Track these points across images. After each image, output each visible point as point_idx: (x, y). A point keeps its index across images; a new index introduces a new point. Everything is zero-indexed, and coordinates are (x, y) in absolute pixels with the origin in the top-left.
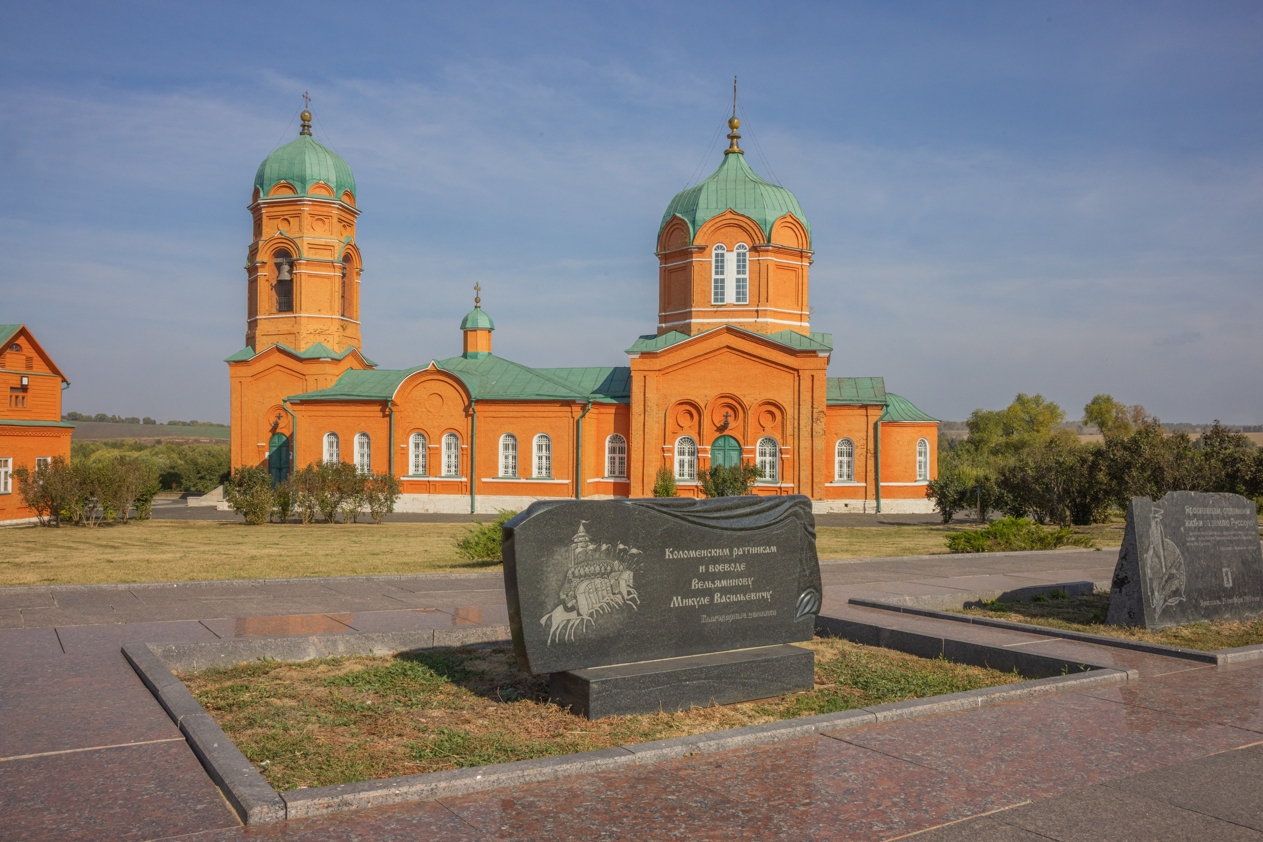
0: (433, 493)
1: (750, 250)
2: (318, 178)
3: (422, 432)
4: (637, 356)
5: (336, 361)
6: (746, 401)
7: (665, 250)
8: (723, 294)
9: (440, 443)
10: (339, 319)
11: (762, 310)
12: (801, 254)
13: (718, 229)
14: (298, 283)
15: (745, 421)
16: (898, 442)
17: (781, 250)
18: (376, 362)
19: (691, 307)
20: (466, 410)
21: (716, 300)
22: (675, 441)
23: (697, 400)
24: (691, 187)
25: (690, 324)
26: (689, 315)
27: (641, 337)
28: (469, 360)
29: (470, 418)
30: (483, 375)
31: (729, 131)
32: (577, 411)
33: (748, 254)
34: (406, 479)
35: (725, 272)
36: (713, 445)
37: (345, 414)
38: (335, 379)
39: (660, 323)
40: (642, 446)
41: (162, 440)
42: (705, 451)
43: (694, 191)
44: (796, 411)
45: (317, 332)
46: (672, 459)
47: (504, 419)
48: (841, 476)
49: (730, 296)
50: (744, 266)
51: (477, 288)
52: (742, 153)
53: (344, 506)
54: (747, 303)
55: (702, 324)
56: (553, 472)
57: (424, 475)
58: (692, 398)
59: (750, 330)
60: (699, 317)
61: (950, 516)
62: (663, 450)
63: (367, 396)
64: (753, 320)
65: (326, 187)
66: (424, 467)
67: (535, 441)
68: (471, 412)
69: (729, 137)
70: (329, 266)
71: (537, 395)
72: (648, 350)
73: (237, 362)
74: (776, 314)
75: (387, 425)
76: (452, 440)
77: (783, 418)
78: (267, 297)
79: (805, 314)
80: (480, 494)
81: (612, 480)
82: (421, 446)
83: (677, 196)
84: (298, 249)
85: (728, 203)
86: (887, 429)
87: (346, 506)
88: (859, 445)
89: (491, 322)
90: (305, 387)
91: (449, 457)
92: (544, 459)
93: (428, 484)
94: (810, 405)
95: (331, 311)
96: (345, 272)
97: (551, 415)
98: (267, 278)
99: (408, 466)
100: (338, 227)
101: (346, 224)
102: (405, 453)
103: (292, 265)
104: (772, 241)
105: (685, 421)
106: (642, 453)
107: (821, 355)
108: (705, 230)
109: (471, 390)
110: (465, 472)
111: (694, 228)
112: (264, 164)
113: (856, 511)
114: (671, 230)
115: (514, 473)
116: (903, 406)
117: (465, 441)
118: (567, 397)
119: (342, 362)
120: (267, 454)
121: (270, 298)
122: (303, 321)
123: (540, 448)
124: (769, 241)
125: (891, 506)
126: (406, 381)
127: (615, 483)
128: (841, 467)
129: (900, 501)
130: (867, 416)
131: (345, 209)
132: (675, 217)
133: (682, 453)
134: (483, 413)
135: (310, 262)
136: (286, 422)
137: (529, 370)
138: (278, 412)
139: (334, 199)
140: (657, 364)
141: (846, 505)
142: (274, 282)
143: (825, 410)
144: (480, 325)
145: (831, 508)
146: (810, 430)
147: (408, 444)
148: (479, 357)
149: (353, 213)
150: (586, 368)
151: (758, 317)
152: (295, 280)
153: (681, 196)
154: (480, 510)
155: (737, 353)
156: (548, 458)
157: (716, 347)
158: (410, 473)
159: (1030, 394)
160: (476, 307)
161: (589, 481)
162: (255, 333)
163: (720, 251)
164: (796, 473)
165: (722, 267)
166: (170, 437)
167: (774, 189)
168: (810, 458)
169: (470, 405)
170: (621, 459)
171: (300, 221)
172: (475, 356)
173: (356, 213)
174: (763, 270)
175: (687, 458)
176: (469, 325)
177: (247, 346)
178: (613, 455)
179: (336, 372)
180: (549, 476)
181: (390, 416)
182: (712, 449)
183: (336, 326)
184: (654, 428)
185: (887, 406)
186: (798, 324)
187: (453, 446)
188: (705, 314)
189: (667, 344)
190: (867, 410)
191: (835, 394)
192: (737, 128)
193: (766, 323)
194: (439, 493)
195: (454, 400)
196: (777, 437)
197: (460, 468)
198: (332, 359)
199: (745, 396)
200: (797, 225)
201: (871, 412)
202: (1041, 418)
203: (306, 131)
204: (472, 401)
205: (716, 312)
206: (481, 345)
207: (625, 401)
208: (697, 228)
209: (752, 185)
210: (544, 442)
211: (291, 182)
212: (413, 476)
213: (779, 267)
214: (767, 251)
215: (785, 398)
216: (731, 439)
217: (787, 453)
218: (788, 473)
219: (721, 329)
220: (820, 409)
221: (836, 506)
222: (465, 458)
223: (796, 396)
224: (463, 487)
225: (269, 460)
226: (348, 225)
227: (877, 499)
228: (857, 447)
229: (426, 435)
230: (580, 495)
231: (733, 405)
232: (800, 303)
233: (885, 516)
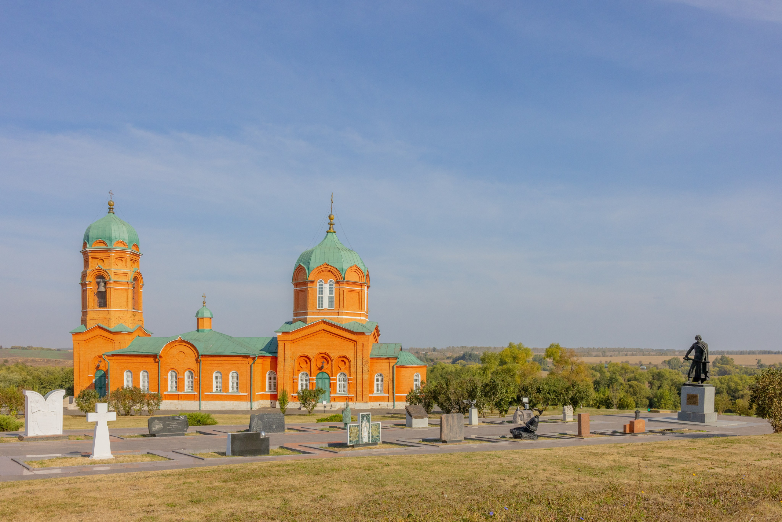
0: (180, 400)
1: (335, 283)
2: (119, 238)
3: (175, 370)
4: (281, 334)
5: (130, 333)
6: (332, 355)
7: (296, 281)
8: (322, 304)
9: (184, 375)
10: (131, 311)
11: (341, 312)
12: (361, 284)
13: (320, 272)
14: (109, 293)
15: (331, 365)
16: (404, 375)
17: (350, 283)
18: (151, 332)
19: (307, 310)
20: (197, 360)
21: (319, 307)
22: (299, 375)
23: (309, 355)
24: (309, 249)
25: (306, 318)
26: (306, 314)
27: (285, 324)
29: (198, 364)
31: (329, 221)
32: (251, 361)
33: (334, 285)
34: (167, 393)
35: (323, 294)
36: (317, 376)
37: (136, 361)
38: (130, 342)
39: (294, 316)
40: (283, 377)
42: (313, 379)
43: (310, 253)
44: (355, 361)
45: (120, 318)
46: (297, 383)
47: (216, 364)
48: (377, 391)
49: (326, 305)
50: (332, 291)
51: (204, 296)
52: (335, 232)
53: (134, 407)
54: (334, 308)
55: (312, 318)
56: (239, 390)
57: (176, 391)
58: (307, 354)
59: (334, 322)
60: (311, 315)
62: (293, 379)
63: (146, 353)
64: (336, 317)
65: (123, 243)
66: (176, 387)
67: (231, 375)
68: (199, 361)
69: (329, 224)
70: (126, 284)
71: (232, 353)
72: (286, 331)
73: (77, 333)
74: (347, 314)
75: (156, 367)
76: (190, 374)
77: (349, 364)
78: (92, 300)
79: (363, 313)
80: (203, 400)
81: (269, 393)
82: (174, 377)
83: (302, 254)
84: (109, 275)
85: (325, 260)
86: (399, 368)
87: (136, 407)
88: (385, 376)
89: (211, 313)
90: (114, 346)
91: (188, 382)
92: (235, 383)
93: (177, 395)
94: (362, 358)
95: (127, 307)
96: (134, 286)
97: (238, 362)
98: (92, 289)
99: (168, 387)
100: (130, 263)
101: (134, 261)
102: (166, 380)
103: (105, 283)
104: (346, 279)
105: (304, 365)
106: (283, 379)
107: (367, 334)
108: (314, 273)
109: (199, 350)
110: (196, 390)
111: (309, 271)
112: (88, 229)
113: (384, 408)
114: (299, 271)
115: (221, 390)
116: (409, 357)
117: (196, 374)
118: (245, 353)
119: (133, 333)
120: (94, 380)
121: (94, 300)
122: (112, 313)
123: (233, 378)
124: (344, 279)
125: (400, 405)
126: (166, 346)
127: (271, 395)
128: (377, 387)
130: (389, 363)
131: (134, 254)
132: (300, 265)
133: (302, 380)
134: (205, 361)
135: (116, 283)
136: (104, 364)
137: (229, 338)
138: (100, 359)
139: (129, 249)
140: (290, 337)
141: (380, 405)
142: (96, 292)
143: (369, 360)
144: (206, 316)
145: (373, 406)
146: (362, 370)
147: (167, 376)
148: (205, 331)
149: (138, 255)
150: (259, 338)
151: (339, 315)
152: (107, 291)
153: (304, 254)
154: (203, 408)
155: (327, 332)
156: (237, 383)
157: (318, 330)
158: (169, 390)
160: (203, 306)
161: (257, 394)
162: (86, 318)
163: (321, 283)
164: (355, 390)
165: (322, 291)
167: (349, 252)
168: (362, 383)
169: (198, 357)
170: (274, 382)
171: (110, 260)
172: (203, 331)
173: (140, 255)
174: (342, 292)
175: (305, 383)
176: (200, 315)
177: (82, 324)
178: (270, 381)
179: (130, 338)
180: (238, 392)
181: (158, 362)
182: (316, 378)
183: (130, 314)
184: (289, 368)
185: (398, 358)
186: (359, 318)
187: (190, 377)
188: (313, 313)
189: (296, 328)
190: (389, 360)
191: (375, 353)
192: (333, 220)
193: (343, 318)
194: (184, 400)
195: (191, 355)
196: (347, 373)
197: (194, 388)
198: (128, 332)
199: (331, 353)
200: (359, 270)
201: (391, 361)
203: (111, 211)
204: (199, 356)
205: (319, 312)
206: (206, 325)
207: (274, 355)
208: (310, 271)
209: (338, 250)
210: (235, 375)
212: (170, 392)
213: (350, 291)
214: (343, 283)
215: (350, 355)
216: (325, 374)
217: (351, 381)
218: (352, 390)
219: (320, 322)
220: (366, 360)
221: (375, 405)
222: (196, 383)
223: (355, 354)
224: (195, 397)
225: (95, 383)
226: (135, 261)
227: (394, 402)
228: (385, 377)
229: (176, 372)
230: (252, 401)
231: (326, 358)
232: (360, 308)
233: (396, 410)
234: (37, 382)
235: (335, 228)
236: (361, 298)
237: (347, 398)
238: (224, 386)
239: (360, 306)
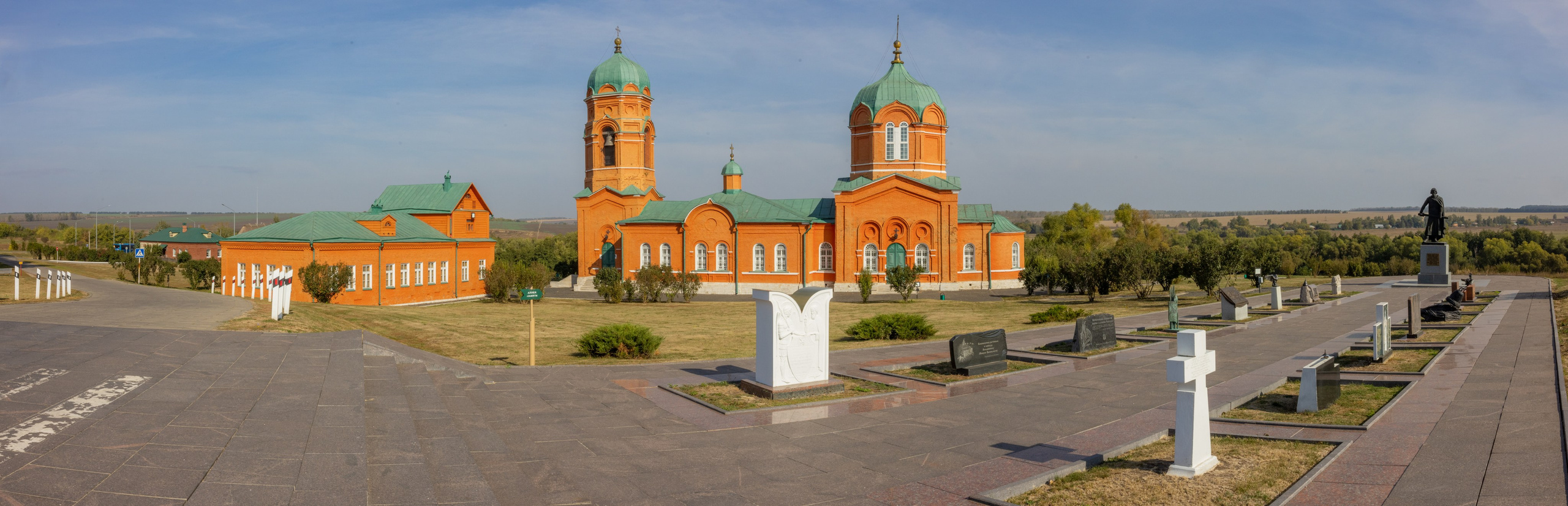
0: (710, 281)
1: (909, 126)
2: (628, 80)
3: (703, 243)
4: (839, 194)
5: (643, 196)
6: (908, 221)
7: (854, 125)
8: (892, 153)
9: (715, 250)
10: (643, 169)
11: (917, 164)
12: (941, 128)
13: (889, 113)
14: (618, 147)
15: (907, 234)
16: (1001, 245)
17: (929, 126)
18: (664, 195)
19: (872, 162)
20: (731, 229)
21: (888, 157)
22: (863, 247)
23: (877, 221)
24: (871, 84)
25: (872, 172)
26: (871, 167)
27: (839, 179)
28: (728, 195)
29: (734, 234)
30: (739, 206)
31: (894, 49)
32: (803, 229)
33: (908, 128)
34: (694, 273)
35: (894, 140)
36: (888, 249)
37: (654, 232)
38: (643, 208)
39: (852, 171)
40: (843, 250)
42: (883, 253)
43: (873, 88)
44: (939, 227)
45: (630, 178)
46: (862, 258)
47: (756, 234)
48: (967, 267)
49: (897, 155)
50: (906, 137)
51: (732, 148)
52: (903, 63)
53: (664, 291)
54: (908, 159)
55: (880, 173)
56: (788, 268)
57: (706, 270)
58: (874, 220)
59: (910, 177)
60: (878, 168)
61: (1032, 291)
62: (856, 253)
63: (668, 220)
64: (912, 170)
65: (634, 86)
66: (705, 265)
67: (776, 248)
68: (734, 230)
69: (894, 52)
70: (637, 136)
71: (777, 219)
72: (846, 190)
73: (581, 198)
74: (926, 167)
75: (680, 239)
76: (722, 248)
77: (931, 232)
78: (598, 156)
79: (943, 166)
80: (741, 282)
81: (823, 272)
82: (702, 251)
83: (862, 90)
84: (618, 126)
85: (895, 96)
86: (994, 237)
87: (666, 291)
89: (740, 169)
90: (627, 214)
91: (721, 258)
92: (782, 259)
93: (709, 275)
94: (948, 224)
95: (639, 164)
96: (646, 139)
97: (786, 232)
98: (598, 144)
99: (694, 264)
100: (641, 110)
102: (692, 256)
103: (614, 136)
104: (924, 121)
105: (870, 234)
106: (843, 254)
107: (954, 192)
108: (881, 113)
109: (734, 216)
110: (731, 268)
111: (874, 112)
112: (594, 73)
113: (976, 288)
114: (859, 112)
115: (763, 269)
116: (1004, 222)
117: (731, 248)
118: (795, 220)
119: (646, 197)
120: (601, 255)
121: (600, 157)
122: (622, 172)
123: (779, 253)
124: (921, 121)
125: (998, 285)
126: (693, 211)
128: (967, 261)
129: (1003, 281)
130: (982, 229)
131: (645, 99)
132: (861, 104)
133: (868, 254)
134: (742, 231)
135: (626, 134)
136: (614, 235)
137: (768, 201)
138: (607, 228)
139: (638, 93)
140: (852, 198)
141: (970, 285)
142: (603, 147)
143: (957, 226)
144: (735, 172)
145: (961, 287)
146: (948, 239)
147: (694, 250)
148: (735, 192)
149: (649, 101)
150: (805, 200)
151: (915, 169)
152: (616, 146)
153: (865, 90)
154: (741, 292)
155: (903, 191)
156: (784, 259)
157: (889, 187)
158: (696, 269)
159: (1082, 204)
160: (731, 160)
161: (810, 272)
162: (591, 179)
163: (890, 127)
164: (940, 266)
165: (892, 137)
167: (924, 87)
168: (948, 256)
169: (733, 226)
170: (829, 258)
171: (618, 108)
172: (732, 192)
173: (651, 101)
174: (918, 139)
175: (871, 257)
176: (727, 172)
177: (586, 188)
178: (823, 256)
179: (643, 203)
180: (785, 271)
181: (683, 233)
182: (887, 252)
183: (642, 173)
184: (851, 239)
185: (994, 223)
186: (939, 172)
187: (723, 251)
188: (881, 166)
189: (858, 186)
190: (982, 226)
191: (962, 216)
192: (899, 48)
193: (920, 172)
194: (715, 281)
195: (724, 223)
196: (928, 244)
197: (728, 265)
198: (641, 195)
199: (907, 218)
200: (938, 109)
201: (984, 227)
202: (1088, 219)
203: (618, 51)
204: (735, 223)
205: (888, 165)
206: (735, 184)
207: (831, 221)
208: (875, 112)
209: (910, 84)
210: (782, 249)
211: (612, 84)
212: (699, 271)
213: (928, 136)
214: (920, 127)
215: (932, 220)
216: (899, 245)
217: (934, 254)
218: (935, 266)
219: (891, 177)
220: (954, 226)
221: (964, 285)
222: (731, 259)
223: (939, 218)
224: (730, 277)
225: (603, 260)
226: (646, 108)
227: (989, 280)
228: (976, 248)
229: (706, 246)
230: (806, 281)
231: (900, 224)
232: (940, 158)
233: (994, 291)
235: (903, 57)
236: (940, 146)
237: (929, 277)
238: (767, 264)
239: (940, 156)
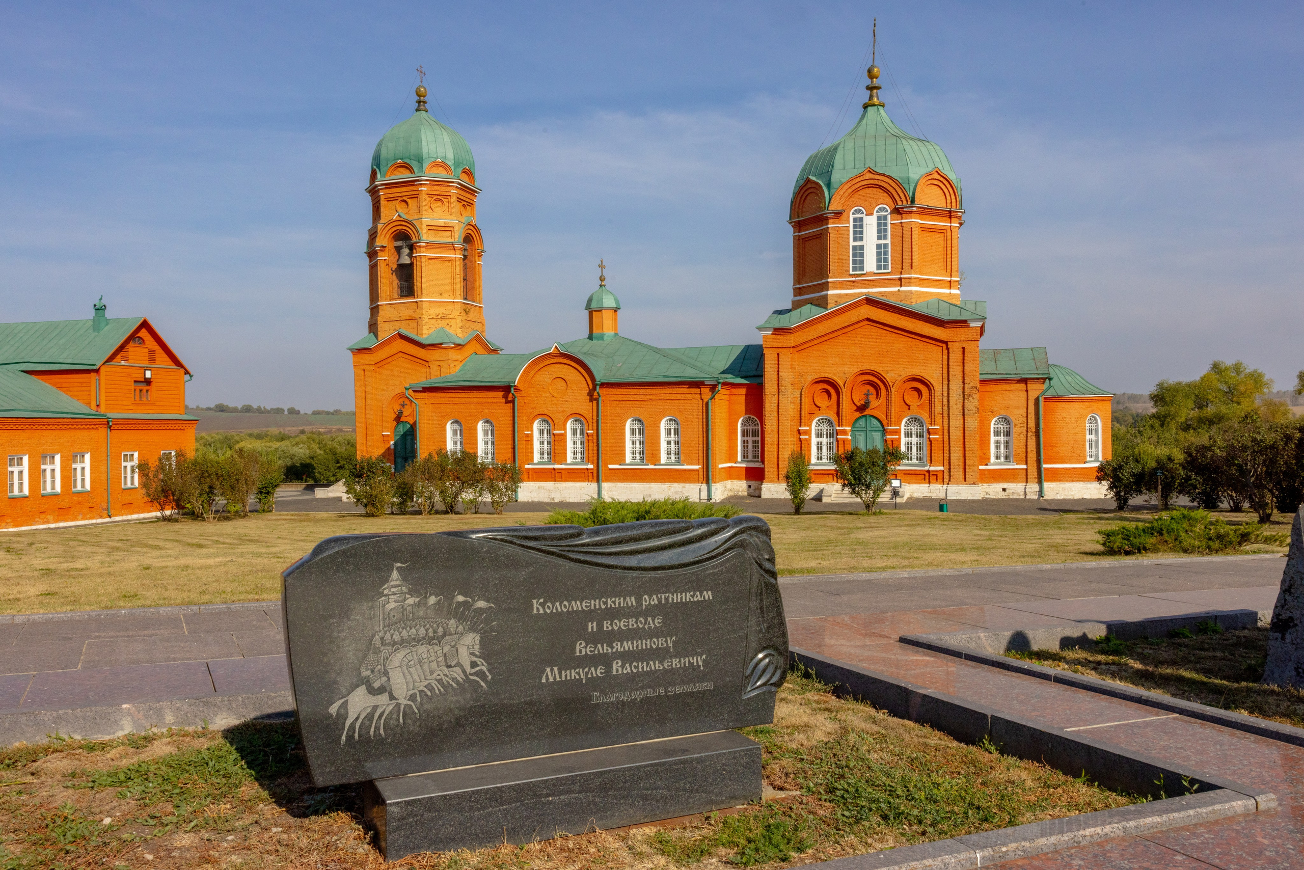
0: (558, 481)
1: (892, 213)
2: (435, 156)
3: (547, 418)
4: (769, 333)
5: (459, 346)
6: (889, 377)
7: (798, 217)
8: (862, 262)
9: (565, 429)
10: (461, 302)
11: (906, 278)
12: (950, 215)
13: (856, 191)
14: (419, 266)
15: (887, 400)
16: (1064, 418)
17: (927, 211)
18: (501, 347)
19: (828, 277)
20: (590, 394)
21: (855, 269)
22: (811, 423)
23: (835, 378)
24: (827, 145)
25: (827, 295)
26: (825, 286)
27: (775, 312)
28: (595, 342)
29: (595, 402)
30: (608, 357)
31: (868, 82)
32: (706, 393)
33: (889, 216)
34: (530, 466)
35: (865, 239)
36: (853, 425)
37: (468, 400)
38: (459, 366)
39: (795, 296)
40: (776, 428)
41: (306, 430)
42: (844, 432)
43: (829, 151)
44: (945, 387)
45: (439, 317)
46: (809, 442)
47: (631, 402)
48: (997, 458)
49: (870, 264)
50: (885, 231)
51: (601, 266)
52: (883, 106)
53: (464, 496)
54: (889, 271)
55: (840, 296)
56: (682, 457)
57: (549, 463)
58: (830, 376)
59: (892, 301)
60: (836, 288)
61: (1125, 502)
62: (799, 432)
63: (489, 382)
64: (896, 289)
65: (443, 165)
66: (549, 453)
67: (663, 425)
68: (595, 395)
69: (868, 88)
70: (449, 248)
71: (664, 376)
73: (360, 350)
74: (921, 282)
75: (510, 411)
76: (578, 426)
77: (930, 395)
78: (388, 283)
79: (954, 281)
80: (607, 481)
81: (744, 465)
82: (545, 432)
83: (811, 157)
84: (417, 231)
85: (867, 162)
86: (1051, 404)
87: (467, 495)
88: (1017, 422)
89: (617, 301)
90: (428, 373)
91: (575, 443)
92: (672, 444)
93: (553, 471)
94: (961, 381)
95: (453, 294)
96: (466, 254)
97: (679, 397)
98: (386, 262)
99: (532, 453)
100: (457, 207)
101: (465, 203)
102: (529, 439)
103: (412, 248)
104: (917, 202)
105: (823, 401)
106: (776, 435)
107: (972, 324)
108: (841, 193)
109: (594, 372)
110: (591, 459)
111: (829, 191)
112: (380, 145)
113: (1015, 496)
114: (807, 193)
115: (642, 459)
116: (1069, 379)
117: (591, 426)
118: (695, 378)
119: (466, 347)
120: (392, 443)
121: (391, 283)
122: (425, 306)
123: (668, 432)
124: (913, 201)
125: (1055, 491)
126: (529, 365)
127: (748, 469)
128: (997, 447)
129: (1067, 485)
130: (1027, 391)
131: (464, 188)
132: (808, 181)
133: (819, 435)
134: (608, 397)
135: (430, 245)
136: (411, 410)
137: (657, 351)
138: (402, 399)
139: (453, 177)
140: (792, 340)
141: (1004, 490)
142: (394, 266)
143: (978, 386)
144: (605, 305)
145: (987, 493)
146: (961, 408)
147: (532, 430)
148: (605, 338)
149: (473, 192)
150: (717, 347)
151: (901, 286)
152: (415, 264)
153: (816, 156)
154: (607, 497)
155: (878, 325)
156: (677, 443)
157: (855, 319)
158: (536, 461)
160: (601, 286)
161: (720, 466)
162: (377, 320)
163: (858, 216)
164: (946, 455)
165: (861, 232)
166: (314, 427)
167: (919, 143)
168: (962, 439)
169: (594, 389)
170: (755, 442)
171: (418, 202)
172: (601, 338)
173: (476, 192)
174: (907, 233)
175: (824, 440)
176: (594, 305)
177: (370, 332)
178: (746, 438)
179: (460, 357)
180: (678, 461)
181: (513, 402)
182: (852, 431)
183: (458, 309)
184: (789, 409)
185: (1050, 379)
186: (947, 291)
187: (579, 431)
188: (842, 285)
189: (802, 319)
190: (1026, 384)
191: (990, 368)
192: (877, 78)
193: (911, 292)
194: (565, 481)
195: (578, 385)
196: (925, 416)
197: (585, 455)
198: (455, 344)
199: (887, 372)
200: (945, 182)
201: (1031, 386)
202: (1241, 390)
203: (422, 107)
204: (597, 385)
205: (854, 282)
206: (607, 325)
207: (756, 381)
208: (832, 191)
209: (894, 140)
210: (673, 426)
211: (408, 161)
212: (538, 464)
213: (925, 229)
214: (911, 212)
215: (933, 374)
216: (873, 419)
217: (936, 434)
218: (937, 455)
219: (859, 301)
220: (972, 384)
221: (994, 490)
222: (591, 443)
223: (945, 371)
224: (590, 474)
225: (394, 449)
226: (467, 204)
227: (1040, 482)
228: (1016, 425)
229: (550, 421)
230: (710, 481)
231: (875, 383)
232: (949, 268)
233: (1049, 501)
234: (330, 458)
235: (882, 95)
236: (949, 245)
237: (927, 474)
238: (649, 451)
239: (949, 265)
